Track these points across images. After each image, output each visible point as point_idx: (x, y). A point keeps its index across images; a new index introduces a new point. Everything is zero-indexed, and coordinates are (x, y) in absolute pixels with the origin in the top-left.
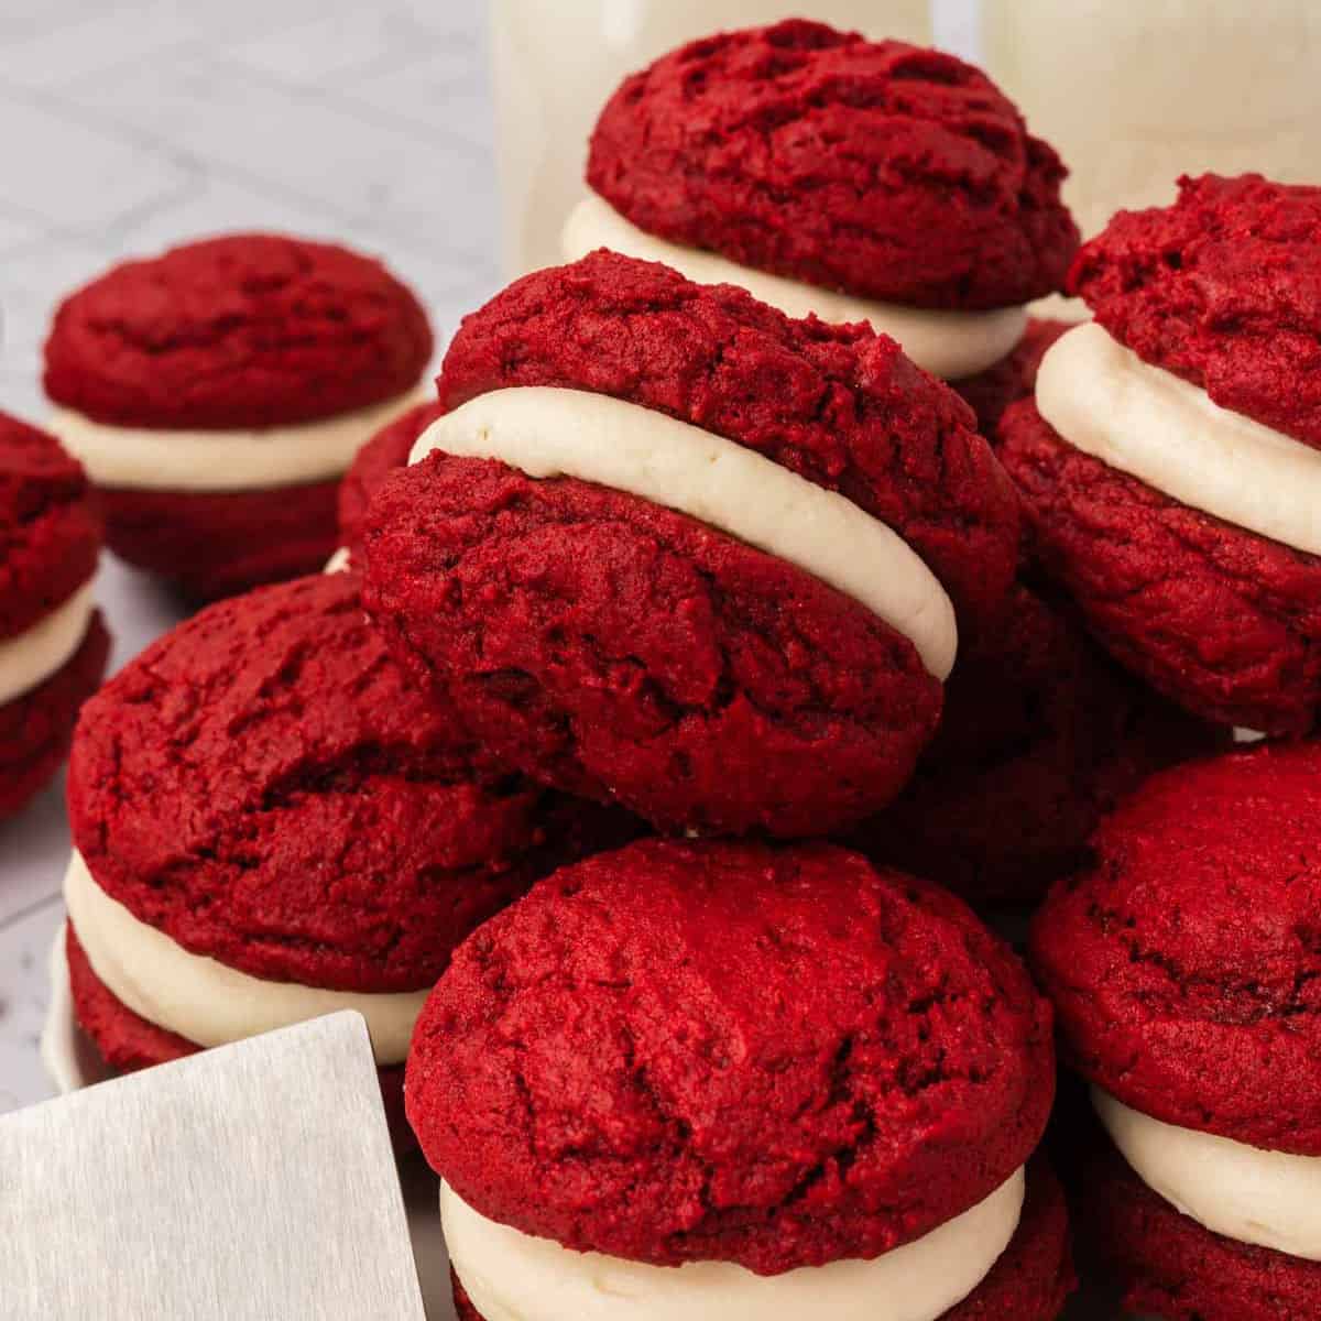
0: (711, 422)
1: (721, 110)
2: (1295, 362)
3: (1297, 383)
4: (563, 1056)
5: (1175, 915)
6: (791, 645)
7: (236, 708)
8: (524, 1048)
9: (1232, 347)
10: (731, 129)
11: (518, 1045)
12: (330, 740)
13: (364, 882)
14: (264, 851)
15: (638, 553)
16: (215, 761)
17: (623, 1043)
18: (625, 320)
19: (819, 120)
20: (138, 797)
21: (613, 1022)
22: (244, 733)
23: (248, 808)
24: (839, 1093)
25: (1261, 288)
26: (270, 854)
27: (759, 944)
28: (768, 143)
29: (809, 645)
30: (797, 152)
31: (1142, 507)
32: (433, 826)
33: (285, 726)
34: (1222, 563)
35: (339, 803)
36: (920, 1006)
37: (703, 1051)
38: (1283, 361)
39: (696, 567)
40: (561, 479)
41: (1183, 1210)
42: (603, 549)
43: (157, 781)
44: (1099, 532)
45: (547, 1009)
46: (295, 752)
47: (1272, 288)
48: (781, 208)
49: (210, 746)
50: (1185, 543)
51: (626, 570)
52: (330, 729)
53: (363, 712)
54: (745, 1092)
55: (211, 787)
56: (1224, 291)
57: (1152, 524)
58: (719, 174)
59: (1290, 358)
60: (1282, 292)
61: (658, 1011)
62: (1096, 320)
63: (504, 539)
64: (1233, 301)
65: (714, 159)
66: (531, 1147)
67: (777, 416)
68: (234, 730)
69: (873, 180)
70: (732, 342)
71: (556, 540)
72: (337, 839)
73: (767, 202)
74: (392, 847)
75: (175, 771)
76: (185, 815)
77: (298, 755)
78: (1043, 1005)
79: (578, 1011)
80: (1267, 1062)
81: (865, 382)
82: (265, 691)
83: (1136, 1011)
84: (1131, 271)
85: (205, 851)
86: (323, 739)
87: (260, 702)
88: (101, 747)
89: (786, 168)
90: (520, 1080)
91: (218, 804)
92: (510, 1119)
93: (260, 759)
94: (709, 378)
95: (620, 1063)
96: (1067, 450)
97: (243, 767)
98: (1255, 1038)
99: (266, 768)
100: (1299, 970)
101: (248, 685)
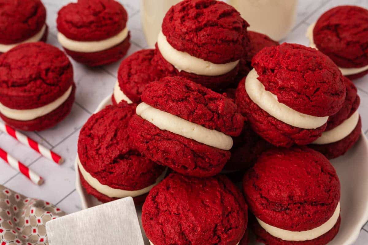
0: (193, 121)
1: (188, 27)
2: (294, 98)
3: (294, 101)
4: (170, 229)
5: (269, 191)
6: (206, 159)
7: (107, 144)
8: (163, 226)
9: (282, 93)
10: (190, 31)
11: (162, 224)
12: (124, 151)
13: (131, 176)
14: (114, 171)
15: (181, 148)
16: (104, 154)
17: (180, 227)
18: (177, 102)
19: (206, 31)
20: (91, 159)
21: (178, 222)
22: (109, 148)
23: (111, 163)
24: (215, 235)
25: (288, 83)
26: (115, 172)
27: (201, 205)
28: (197, 35)
29: (209, 159)
30: (203, 38)
31: (265, 117)
32: (142, 165)
33: (116, 147)
34: (278, 128)
35: (126, 162)
36: (228, 216)
37: (193, 229)
38: (291, 97)
39: (191, 149)
40: (165, 131)
41: (267, 231)
42: (175, 147)
43: (95, 157)
44: (257, 121)
45: (166, 218)
46: (118, 153)
47: (290, 84)
48: (200, 48)
49: (103, 151)
50: (272, 124)
51: (179, 151)
52: (123, 148)
53: (129, 144)
54: (200, 237)
55: (104, 159)
56: (282, 83)
57: (266, 121)
58: (188, 40)
59: (293, 97)
60: (292, 84)
61: (185, 221)
62: (258, 79)
63: (157, 141)
64: (283, 85)
65: (187, 37)
66: (165, 242)
67: (204, 121)
68: (107, 148)
69: (216, 43)
70: (196, 108)
71: (166, 144)
72: (126, 169)
73: (197, 47)
74: (136, 170)
75: (97, 156)
76: (100, 164)
77: (118, 154)
78: (246, 206)
79: (172, 220)
80: (283, 219)
81: (220, 112)
82: (111, 140)
83: (261, 207)
84: (264, 69)
85: (104, 170)
86: (123, 150)
87: (111, 142)
88: (83, 146)
89: (200, 41)
90: (163, 231)
91: (105, 163)
92: (161, 237)
93: (112, 154)
94: (192, 115)
95: (179, 231)
96: (251, 101)
97: (109, 155)
98: (281, 215)
99: (114, 156)
100: (289, 203)
101: (108, 138)
